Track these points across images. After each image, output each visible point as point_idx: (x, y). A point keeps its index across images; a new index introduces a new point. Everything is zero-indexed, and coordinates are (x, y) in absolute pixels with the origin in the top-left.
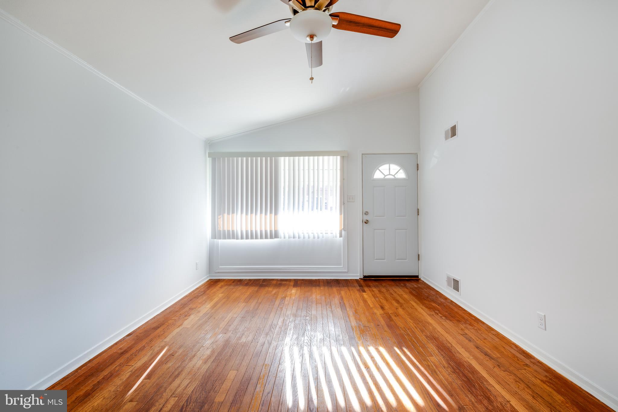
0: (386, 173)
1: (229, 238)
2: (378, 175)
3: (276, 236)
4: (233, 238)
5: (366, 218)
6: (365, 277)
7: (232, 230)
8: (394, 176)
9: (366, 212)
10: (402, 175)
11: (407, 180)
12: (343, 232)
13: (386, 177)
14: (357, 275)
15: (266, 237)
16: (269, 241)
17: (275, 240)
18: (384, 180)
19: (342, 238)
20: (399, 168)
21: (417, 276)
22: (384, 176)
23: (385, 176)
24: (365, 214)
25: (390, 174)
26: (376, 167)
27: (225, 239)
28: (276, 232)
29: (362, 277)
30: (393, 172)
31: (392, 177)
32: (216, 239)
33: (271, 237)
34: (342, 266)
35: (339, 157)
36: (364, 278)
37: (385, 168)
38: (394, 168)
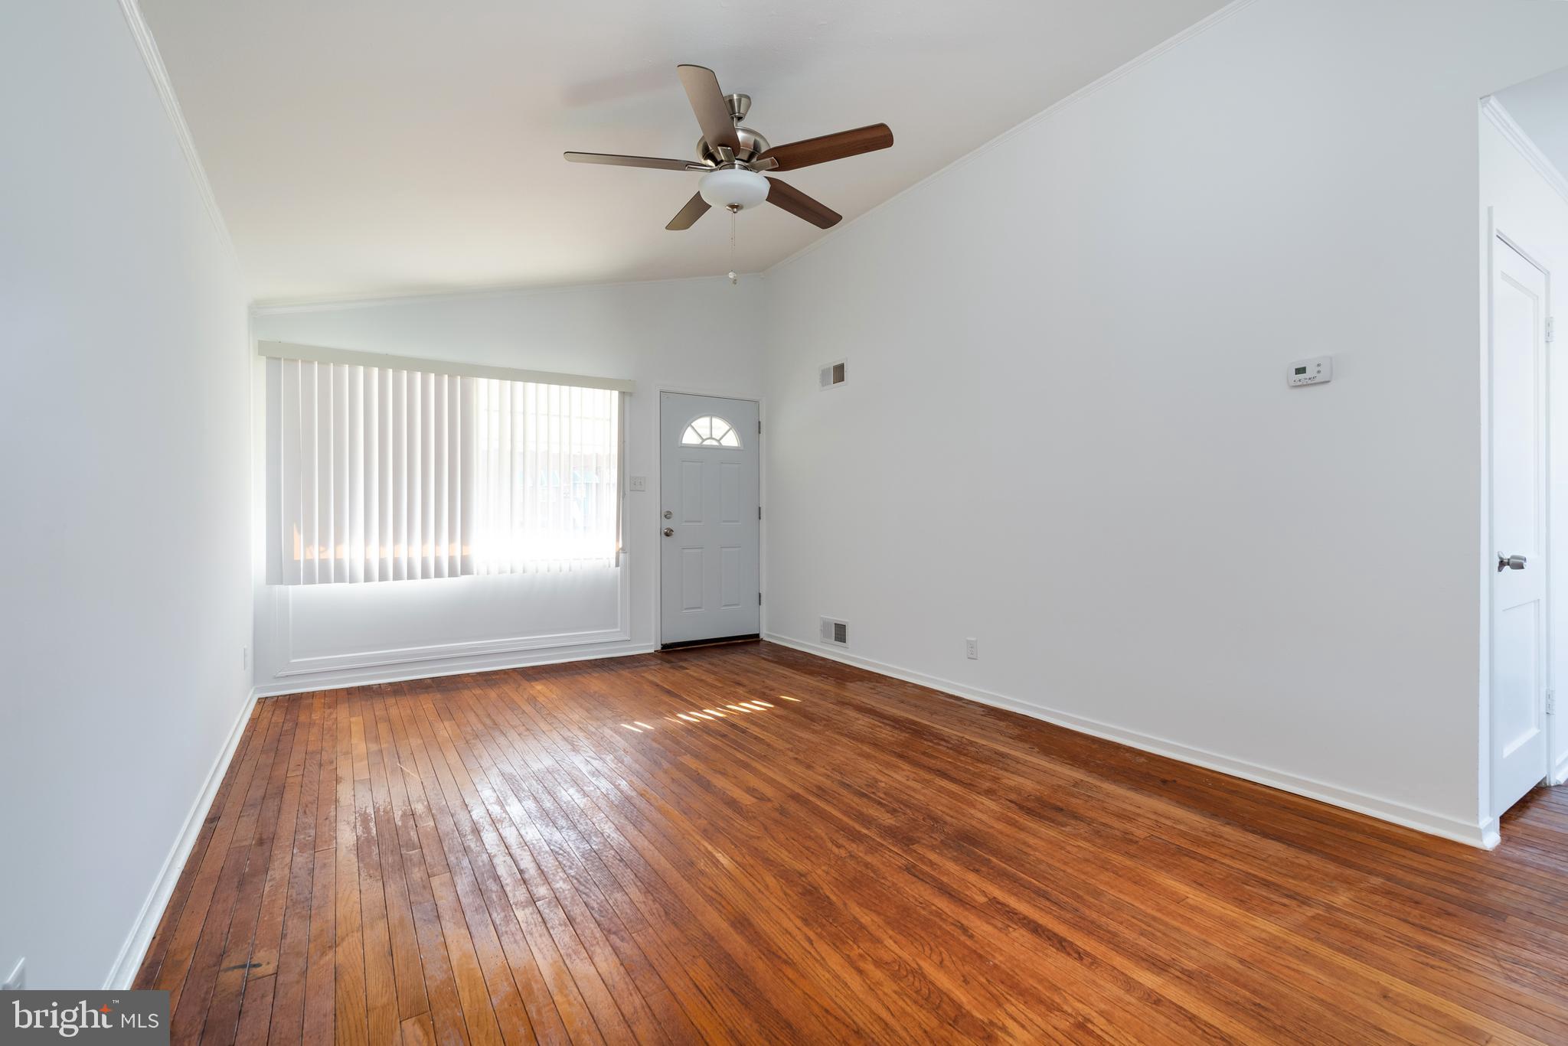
0: (705, 433)
1: (325, 579)
2: (689, 438)
3: (466, 570)
4: (339, 578)
5: (668, 524)
6: (664, 647)
7: (335, 559)
8: (719, 441)
9: (668, 512)
10: (731, 440)
11: (742, 450)
12: (621, 556)
13: (706, 443)
14: (651, 646)
15: (438, 574)
16: (447, 582)
17: (462, 580)
18: (700, 448)
19: (619, 568)
20: (727, 428)
21: (757, 636)
22: (701, 441)
23: (704, 440)
24: (665, 516)
25: (711, 438)
26: (686, 421)
27: (312, 582)
28: (465, 561)
29: (659, 648)
30: (717, 434)
31: (715, 443)
32: (282, 584)
33: (452, 573)
34: (619, 630)
35: (616, 394)
36: (662, 648)
37: (702, 424)
38: (720, 426)
